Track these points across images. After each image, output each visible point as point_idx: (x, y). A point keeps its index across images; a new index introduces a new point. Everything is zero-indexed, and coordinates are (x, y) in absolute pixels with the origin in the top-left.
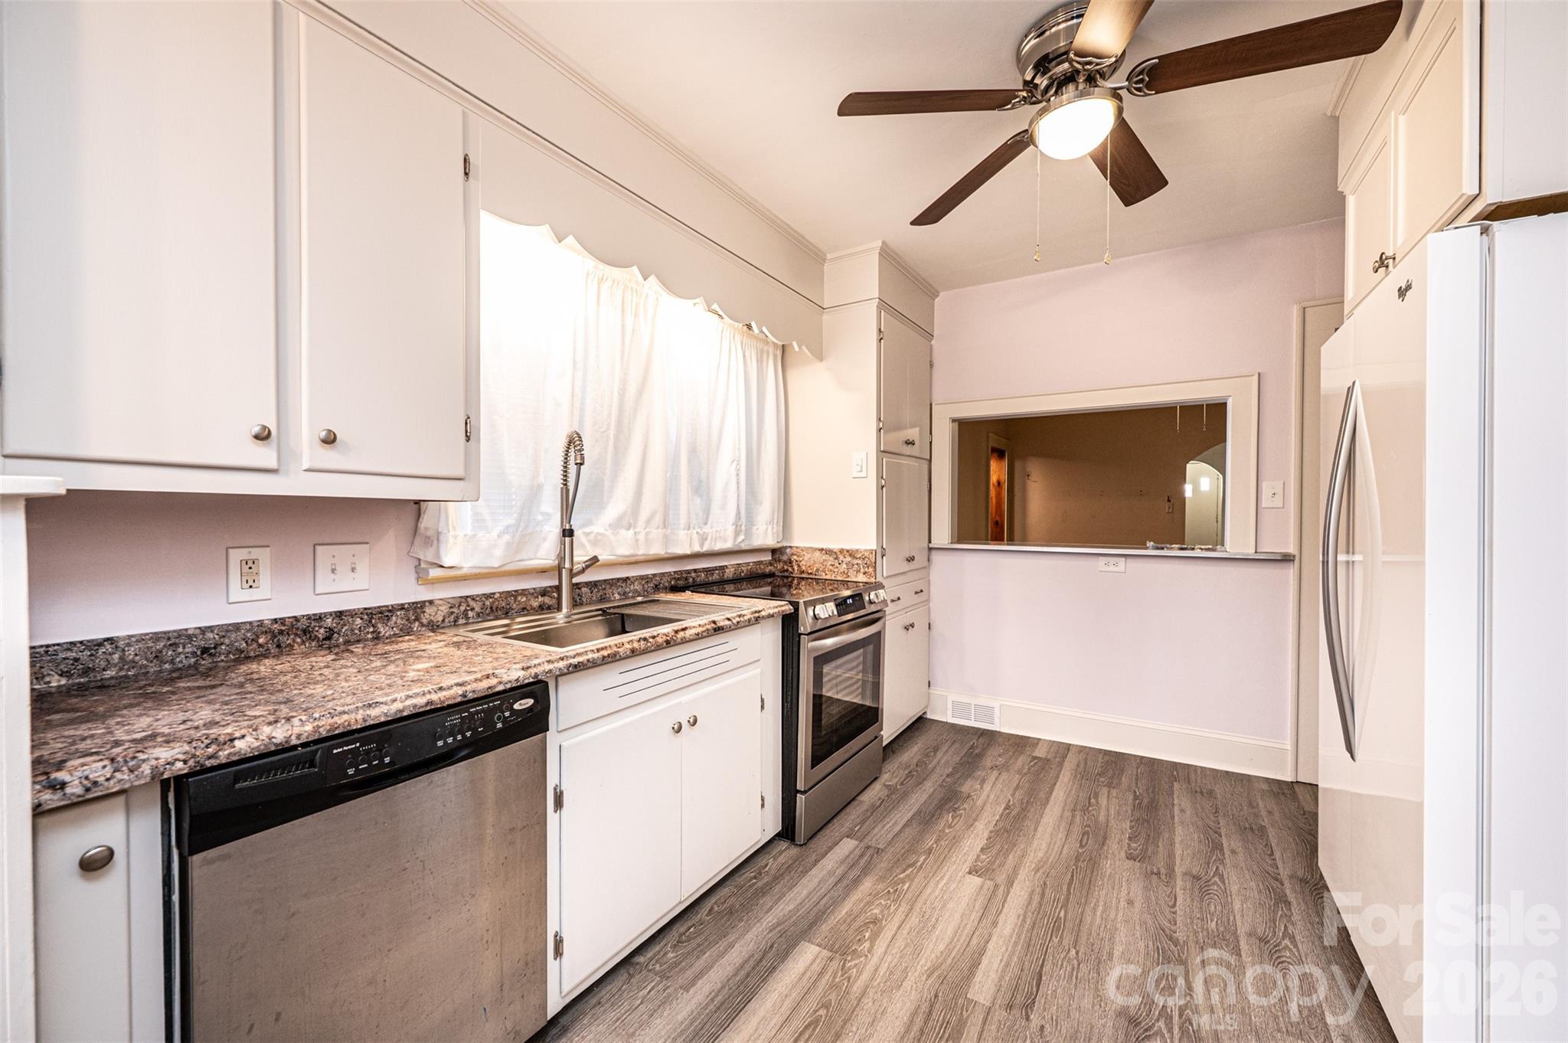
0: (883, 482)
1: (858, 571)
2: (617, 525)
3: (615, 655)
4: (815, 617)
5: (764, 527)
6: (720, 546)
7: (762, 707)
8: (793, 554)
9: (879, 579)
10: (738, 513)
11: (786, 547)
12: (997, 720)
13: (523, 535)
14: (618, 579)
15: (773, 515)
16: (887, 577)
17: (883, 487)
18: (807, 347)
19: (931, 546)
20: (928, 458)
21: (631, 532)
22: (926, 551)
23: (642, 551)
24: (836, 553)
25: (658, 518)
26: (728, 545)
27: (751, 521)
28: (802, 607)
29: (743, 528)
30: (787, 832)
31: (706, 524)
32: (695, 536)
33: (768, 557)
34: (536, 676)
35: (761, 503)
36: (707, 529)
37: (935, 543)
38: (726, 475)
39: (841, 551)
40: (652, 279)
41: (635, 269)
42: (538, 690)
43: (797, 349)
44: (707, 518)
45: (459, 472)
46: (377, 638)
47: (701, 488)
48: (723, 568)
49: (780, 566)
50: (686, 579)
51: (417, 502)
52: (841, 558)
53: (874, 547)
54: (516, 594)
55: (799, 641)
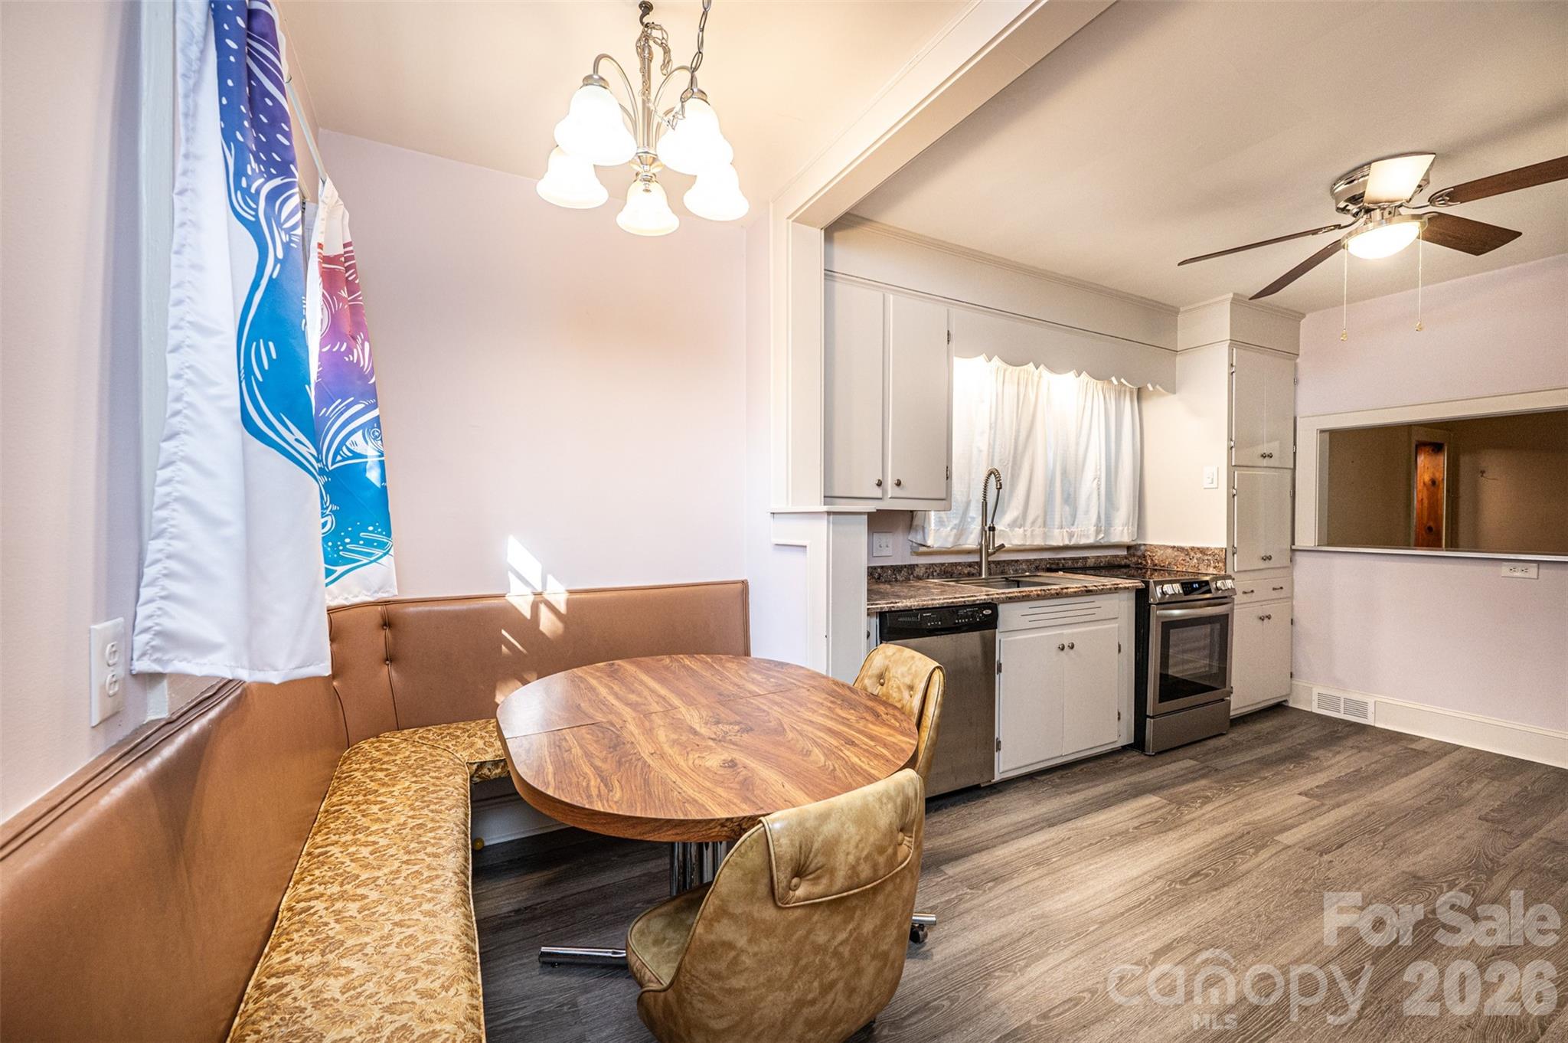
0: (1234, 491)
1: (1208, 565)
2: (1014, 524)
3: (1029, 596)
4: (1163, 593)
5: (1121, 528)
6: (1083, 541)
7: (1119, 651)
8: (1146, 551)
9: (1229, 572)
10: (1099, 517)
11: (1140, 545)
12: (1370, 716)
13: (961, 531)
14: (1012, 561)
15: (1129, 519)
16: (1238, 572)
17: (1234, 496)
18: (1160, 385)
19: (1293, 547)
20: (1292, 467)
21: (1022, 529)
22: (1289, 553)
23: (1028, 543)
24: (1187, 550)
25: (1040, 521)
26: (1091, 541)
27: (1109, 524)
28: (1152, 585)
29: (1103, 528)
30: (1138, 743)
31: (1073, 525)
32: (1065, 533)
33: (1124, 553)
34: (992, 599)
35: (1118, 510)
36: (1073, 529)
37: (1298, 545)
38: (1089, 487)
39: (1192, 549)
40: (1042, 367)
41: (1031, 364)
42: (992, 606)
43: (1151, 388)
44: (1074, 522)
45: (944, 496)
46: (896, 580)
47: (1070, 499)
48: (1085, 558)
49: (1134, 560)
50: (1058, 564)
51: (912, 512)
52: (1192, 554)
53: (1224, 545)
54: (956, 564)
55: (1149, 610)
